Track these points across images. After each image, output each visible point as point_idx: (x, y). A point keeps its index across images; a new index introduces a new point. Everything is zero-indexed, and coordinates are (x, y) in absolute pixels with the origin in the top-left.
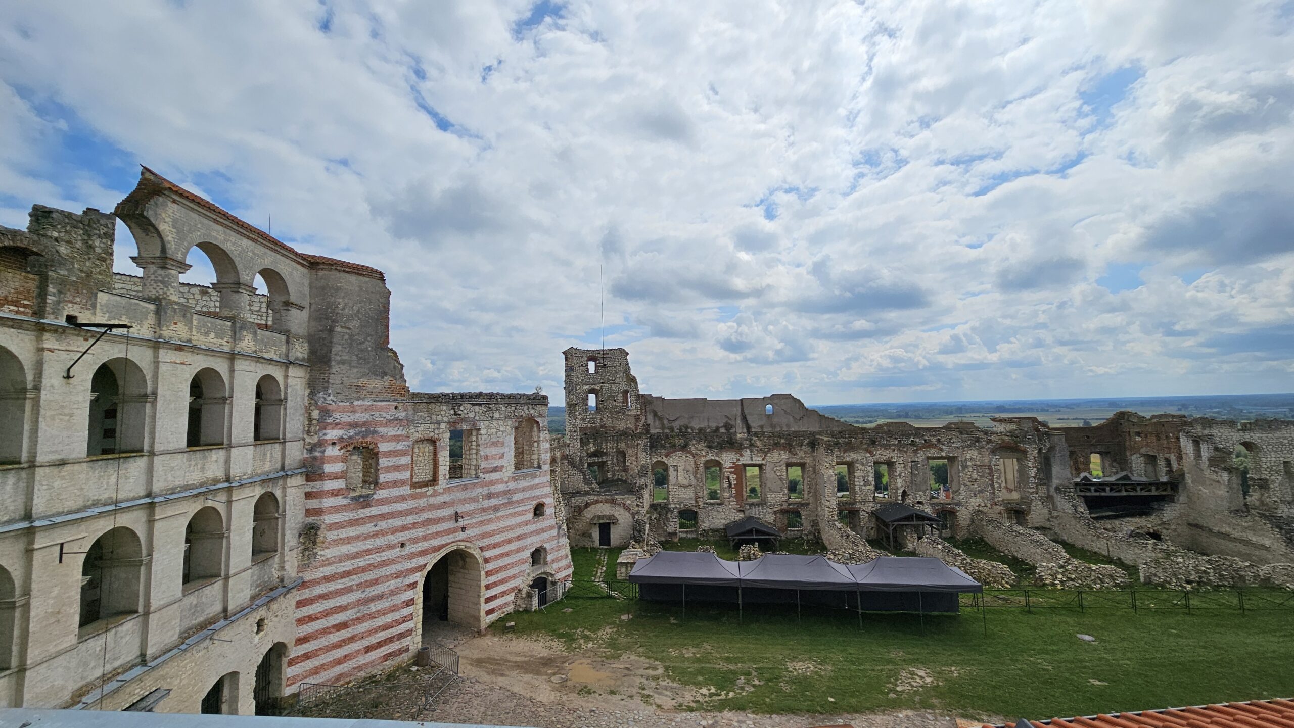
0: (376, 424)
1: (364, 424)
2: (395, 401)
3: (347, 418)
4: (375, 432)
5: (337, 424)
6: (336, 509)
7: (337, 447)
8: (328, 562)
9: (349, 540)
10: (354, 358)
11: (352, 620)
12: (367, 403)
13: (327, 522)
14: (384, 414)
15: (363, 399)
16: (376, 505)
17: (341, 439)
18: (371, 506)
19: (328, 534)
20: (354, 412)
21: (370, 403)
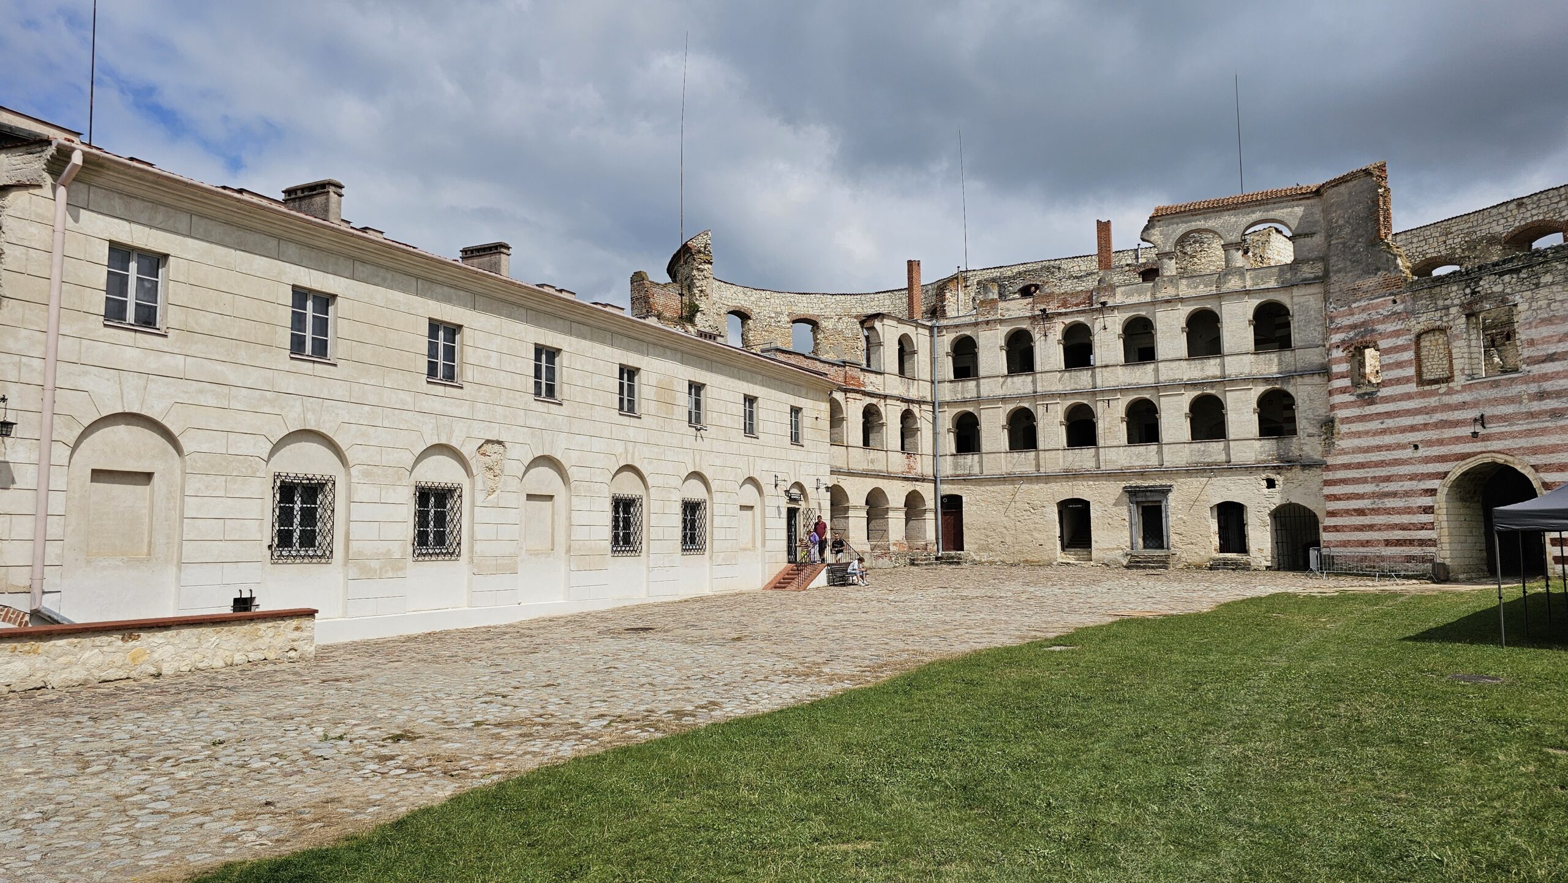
0: (1373, 322)
1: (1363, 324)
2: (1390, 294)
3: (1347, 321)
4: (1373, 330)
5: (1338, 329)
6: (1346, 405)
7: (1341, 349)
8: (1344, 452)
9: (1358, 435)
10: (1348, 263)
11: (1369, 509)
12: (1363, 303)
13: (1339, 416)
14: (1381, 311)
15: (1360, 300)
16: (1381, 403)
17: (1343, 342)
18: (1377, 403)
19: (1341, 427)
20: (1352, 314)
21: (1366, 303)
